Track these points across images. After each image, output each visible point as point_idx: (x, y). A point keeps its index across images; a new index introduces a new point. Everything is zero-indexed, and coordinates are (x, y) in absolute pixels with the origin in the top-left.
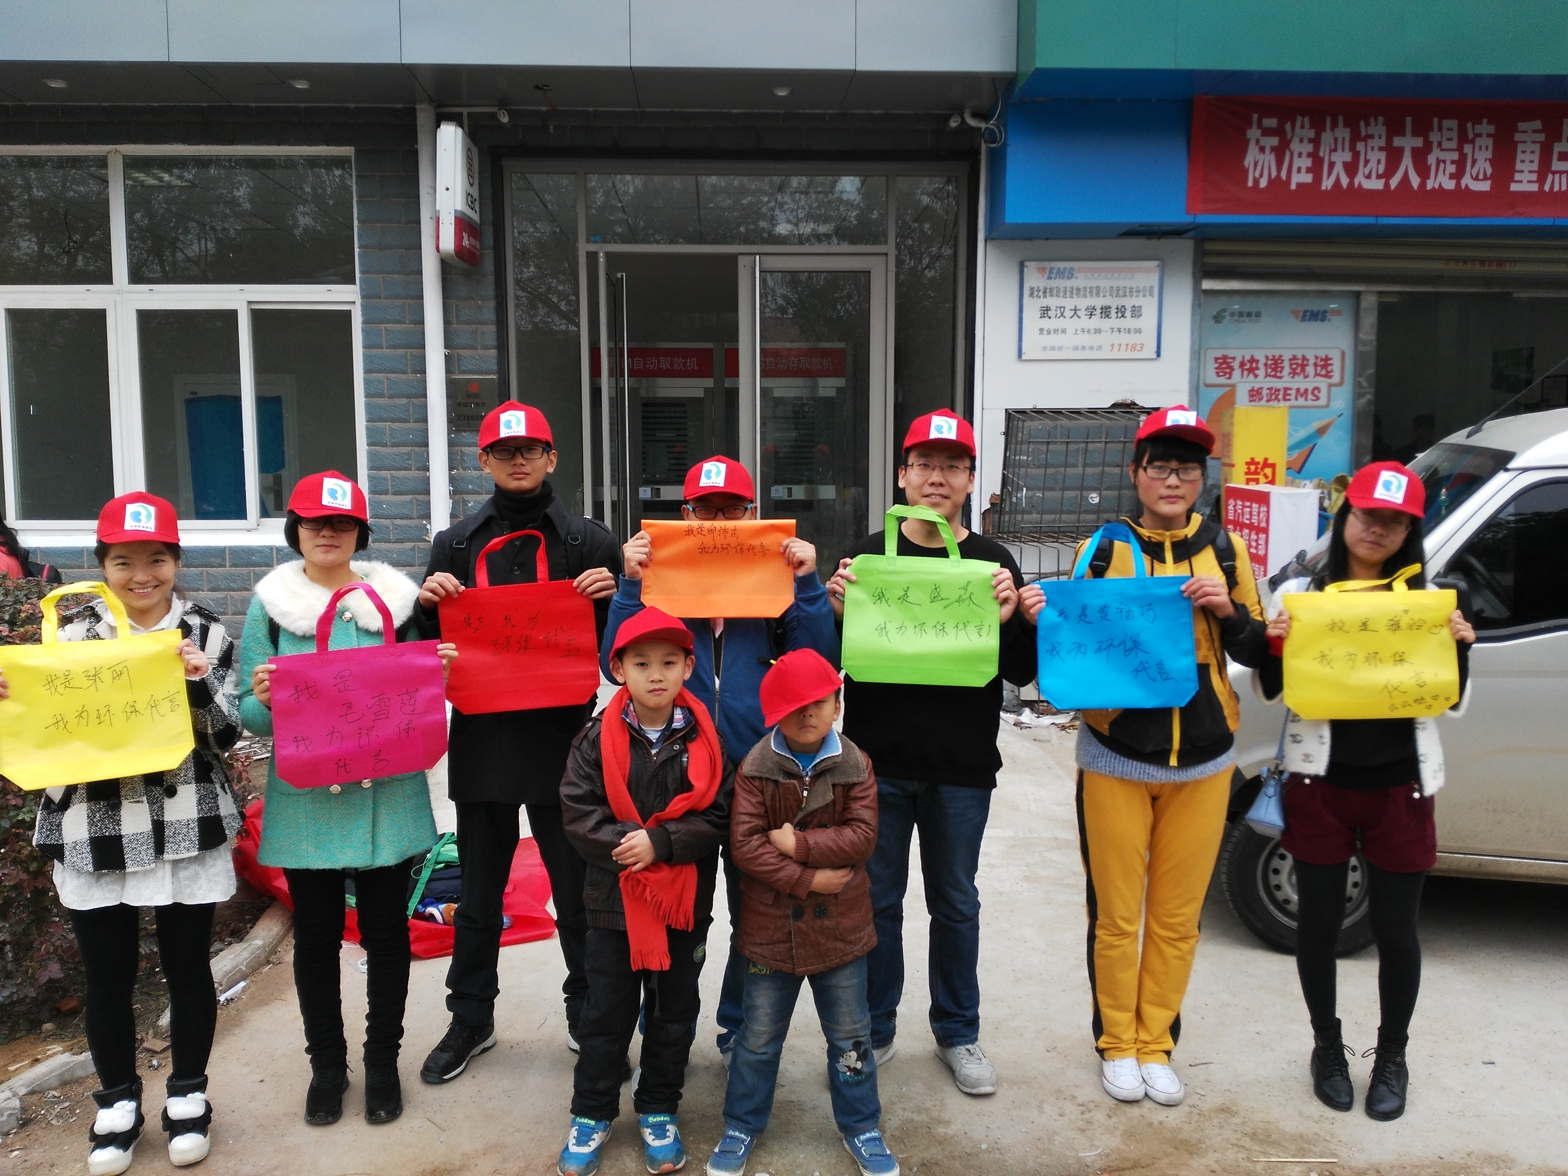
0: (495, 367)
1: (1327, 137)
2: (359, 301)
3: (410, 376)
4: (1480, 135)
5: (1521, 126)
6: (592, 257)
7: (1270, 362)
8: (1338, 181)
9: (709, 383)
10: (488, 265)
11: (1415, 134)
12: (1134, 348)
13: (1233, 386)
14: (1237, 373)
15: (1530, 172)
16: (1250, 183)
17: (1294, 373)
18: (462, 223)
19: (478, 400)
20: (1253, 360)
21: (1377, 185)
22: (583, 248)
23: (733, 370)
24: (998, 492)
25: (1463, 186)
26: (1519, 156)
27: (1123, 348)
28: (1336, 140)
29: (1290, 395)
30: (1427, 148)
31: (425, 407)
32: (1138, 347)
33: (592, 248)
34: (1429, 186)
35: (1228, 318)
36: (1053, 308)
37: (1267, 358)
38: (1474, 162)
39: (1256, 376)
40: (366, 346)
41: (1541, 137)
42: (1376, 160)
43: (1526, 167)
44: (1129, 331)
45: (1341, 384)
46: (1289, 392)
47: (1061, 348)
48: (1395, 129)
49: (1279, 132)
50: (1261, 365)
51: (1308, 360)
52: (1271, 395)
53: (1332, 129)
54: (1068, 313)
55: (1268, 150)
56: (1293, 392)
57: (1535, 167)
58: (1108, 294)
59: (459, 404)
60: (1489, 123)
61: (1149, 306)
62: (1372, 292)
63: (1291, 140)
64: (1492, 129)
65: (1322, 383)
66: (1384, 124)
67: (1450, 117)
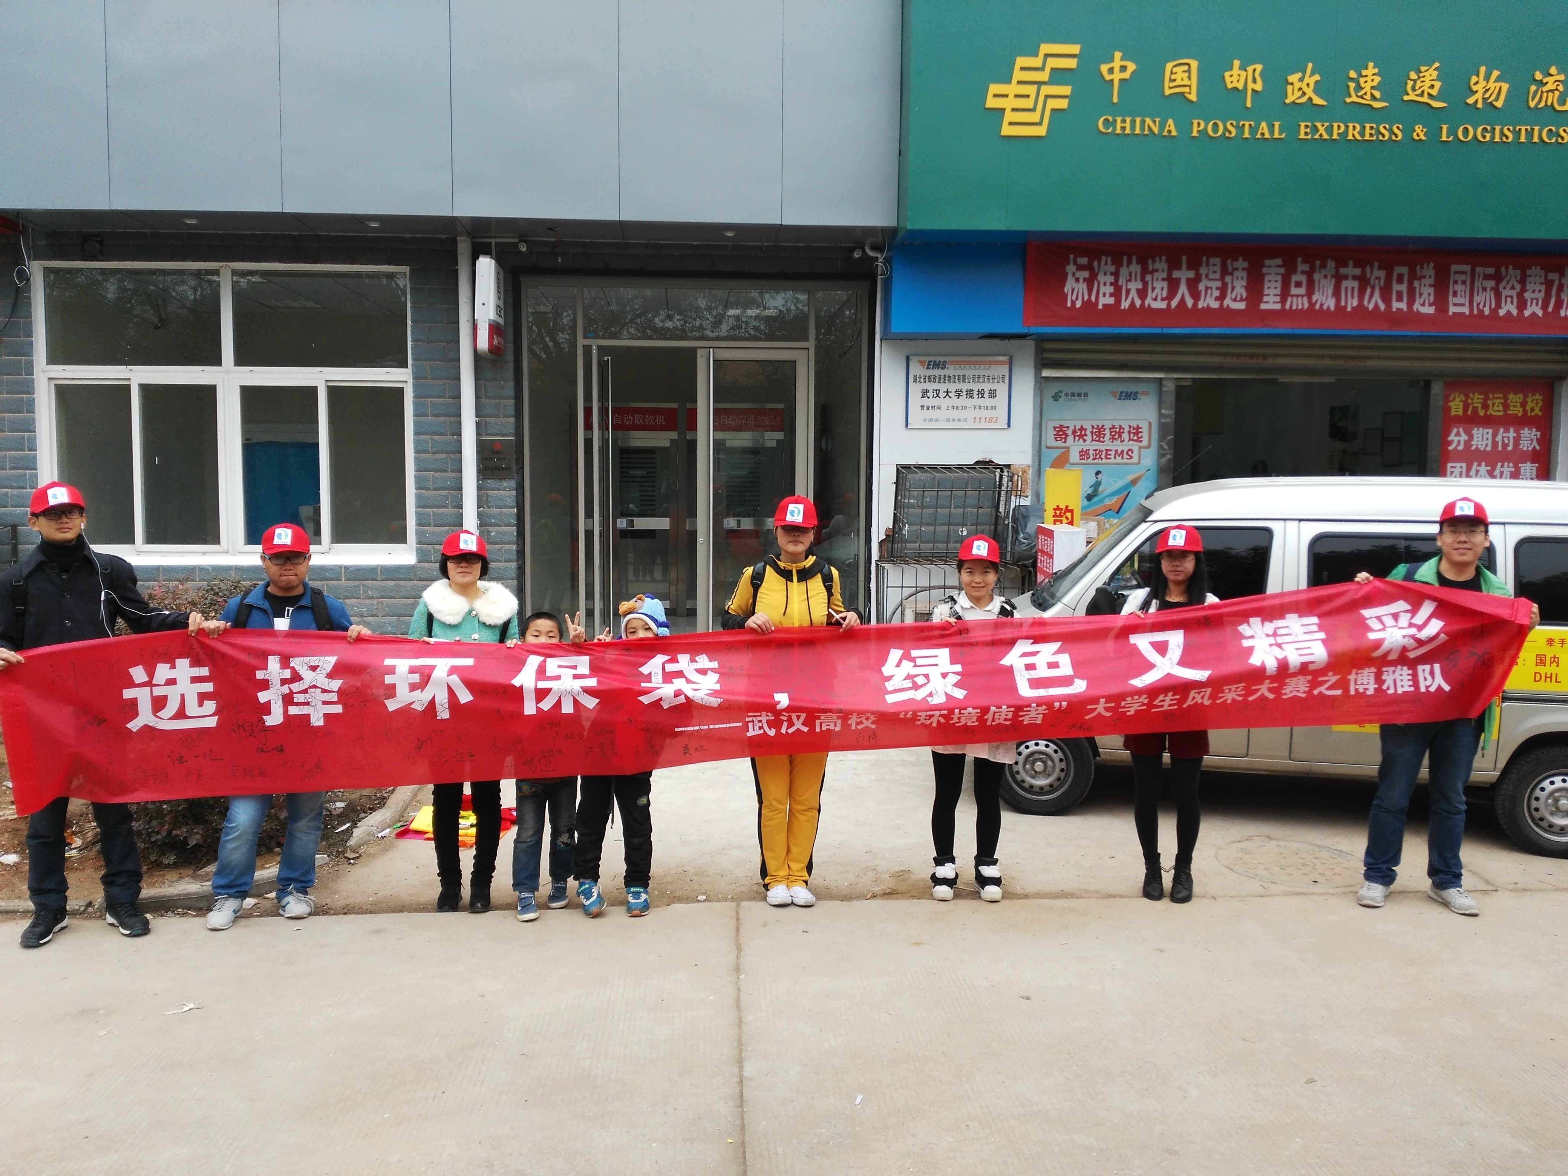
0: (513, 431)
1: (1124, 271)
2: (410, 381)
3: (448, 437)
4: (1237, 269)
5: (1268, 262)
6: (587, 349)
7: (1095, 430)
8: (1133, 303)
9: (674, 435)
10: (510, 355)
11: (1189, 268)
12: (991, 420)
13: (1068, 448)
14: (1070, 438)
15: (1275, 295)
16: (1069, 305)
17: (1113, 439)
18: (495, 329)
19: (500, 456)
20: (1082, 429)
21: (1162, 305)
22: (581, 342)
23: (692, 425)
24: (891, 527)
25: (1225, 306)
26: (1267, 285)
27: (982, 420)
28: (1130, 273)
29: (1110, 455)
30: (1198, 279)
31: (460, 461)
32: (994, 420)
33: (587, 342)
34: (1200, 307)
35: (1063, 397)
36: (931, 391)
37: (1093, 427)
38: (1233, 288)
39: (1085, 441)
40: (416, 415)
41: (1282, 270)
42: (1160, 288)
43: (1272, 292)
44: (987, 408)
45: (1148, 447)
46: (1109, 453)
47: (937, 420)
48: (1174, 265)
49: (1089, 267)
50: (1088, 433)
51: (1123, 429)
52: (1096, 455)
53: (1128, 266)
54: (942, 394)
55: (1081, 280)
56: (1113, 453)
57: (1278, 291)
58: (971, 381)
59: (486, 459)
60: (1244, 260)
61: (1002, 389)
62: (1169, 378)
63: (1097, 274)
64: (1245, 264)
65: (1135, 446)
66: (1166, 262)
67: (1215, 256)
